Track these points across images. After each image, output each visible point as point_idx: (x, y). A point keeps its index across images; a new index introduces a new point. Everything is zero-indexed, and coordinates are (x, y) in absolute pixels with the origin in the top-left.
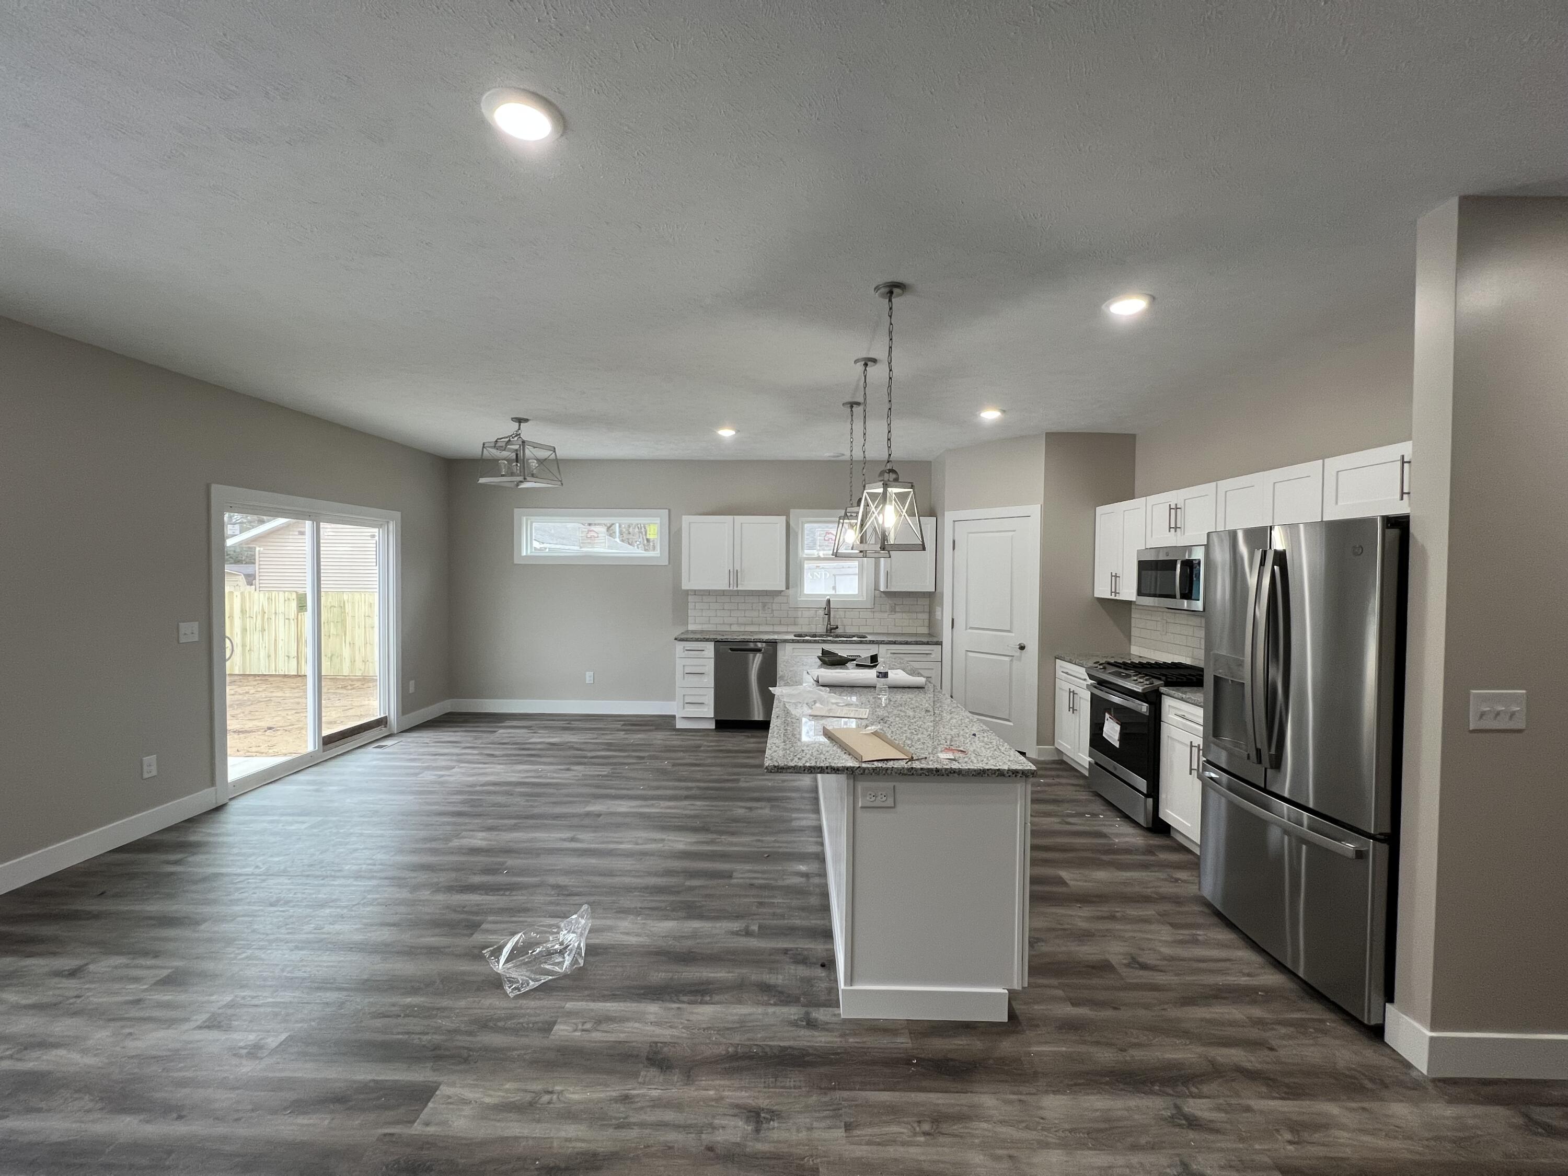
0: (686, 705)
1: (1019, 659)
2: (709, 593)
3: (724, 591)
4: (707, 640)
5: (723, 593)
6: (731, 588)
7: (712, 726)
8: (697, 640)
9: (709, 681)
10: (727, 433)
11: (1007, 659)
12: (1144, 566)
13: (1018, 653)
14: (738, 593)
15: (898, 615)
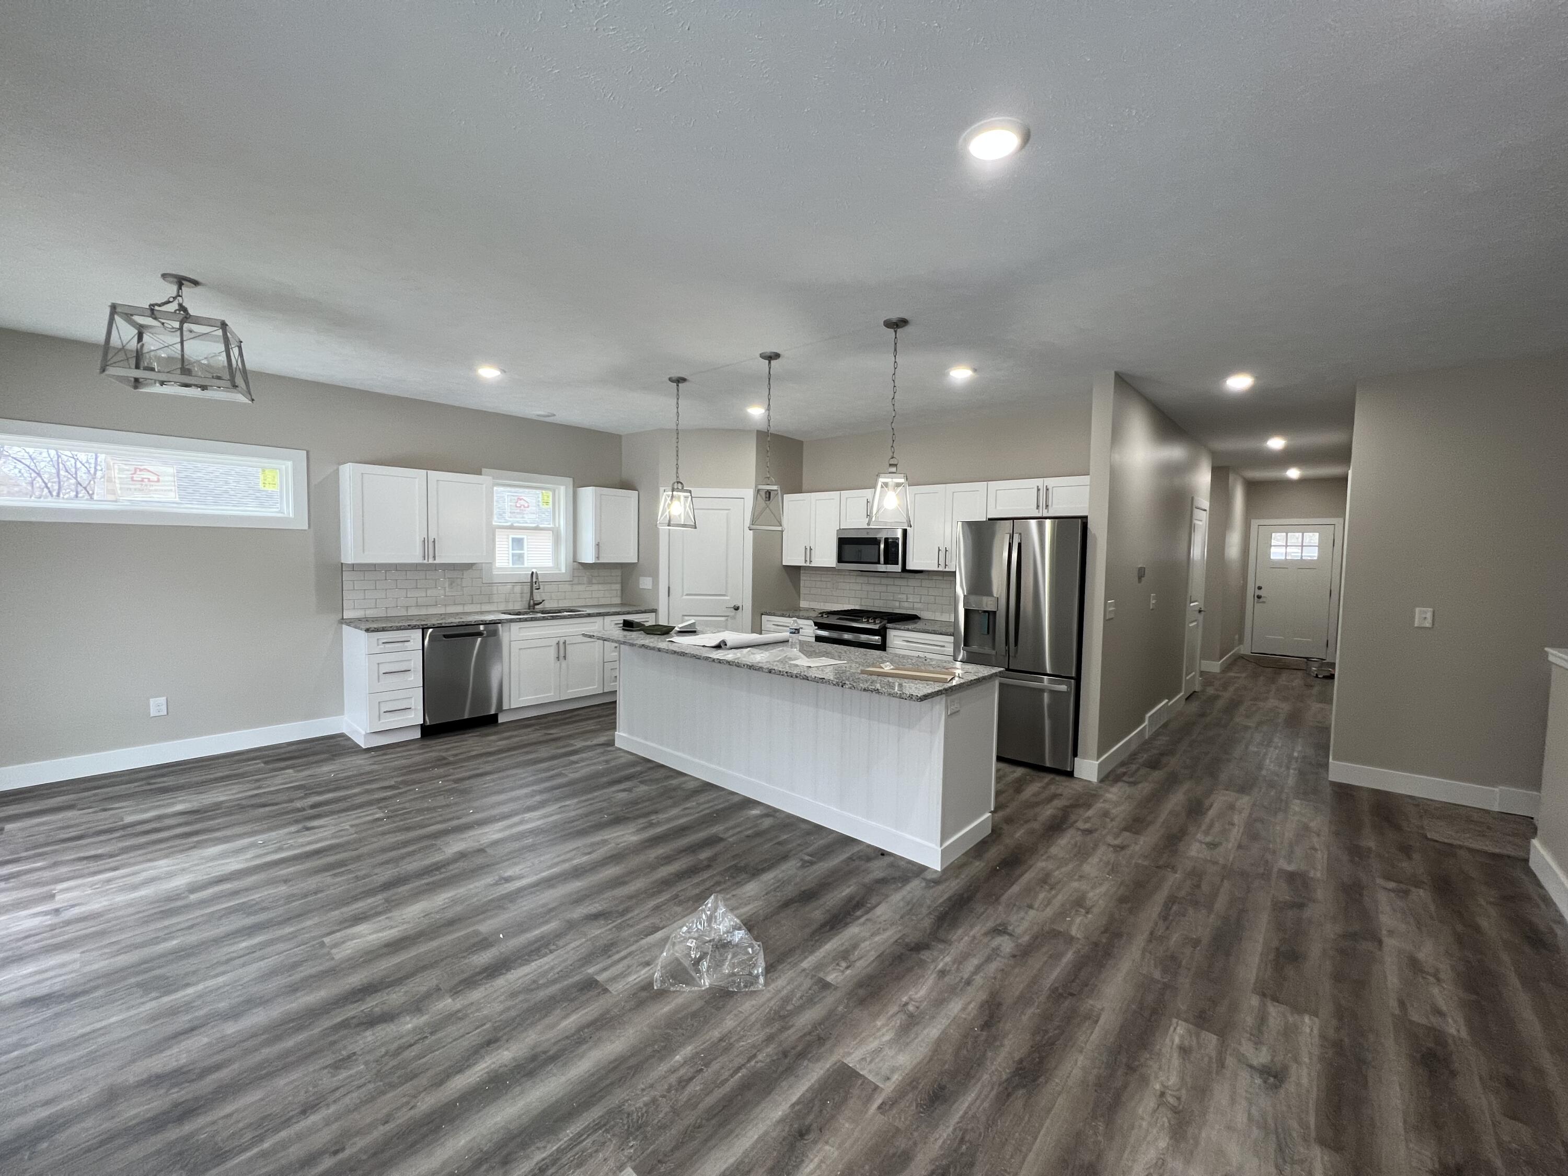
0: (383, 715)
1: (734, 618)
2: (397, 567)
3: (417, 565)
4: (414, 627)
5: (415, 567)
6: (426, 562)
7: (417, 734)
8: (399, 629)
9: (416, 679)
10: (489, 373)
11: (723, 619)
12: (843, 542)
13: (732, 613)
14: (436, 567)
15: (595, 587)
